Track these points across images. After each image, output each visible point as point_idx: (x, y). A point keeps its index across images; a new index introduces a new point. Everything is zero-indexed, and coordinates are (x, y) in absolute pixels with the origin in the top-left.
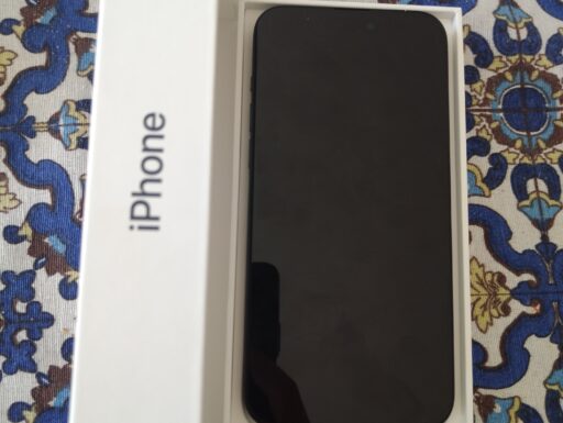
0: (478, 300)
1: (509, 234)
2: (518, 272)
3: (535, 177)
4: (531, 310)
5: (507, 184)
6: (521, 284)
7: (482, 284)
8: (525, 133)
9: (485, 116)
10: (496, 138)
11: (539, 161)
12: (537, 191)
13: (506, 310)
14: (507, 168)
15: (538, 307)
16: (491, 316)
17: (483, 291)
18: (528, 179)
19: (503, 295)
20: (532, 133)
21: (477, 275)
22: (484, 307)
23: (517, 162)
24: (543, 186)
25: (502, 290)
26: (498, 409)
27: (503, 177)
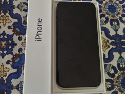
0: (103, 45)
1: (109, 32)
2: (111, 39)
3: (114, 21)
4: (114, 47)
5: (109, 23)
6: (112, 42)
7: (104, 42)
8: (112, 13)
10: (107, 14)
11: (115, 18)
12: (115, 24)
13: (109, 47)
15: (115, 46)
16: (106, 48)
17: (104, 43)
18: (113, 22)
19: (108, 44)
20: (114, 13)
21: (103, 40)
22: (105, 46)
23: (111, 18)
24: (116, 23)
25: (108, 43)
26: (108, 67)
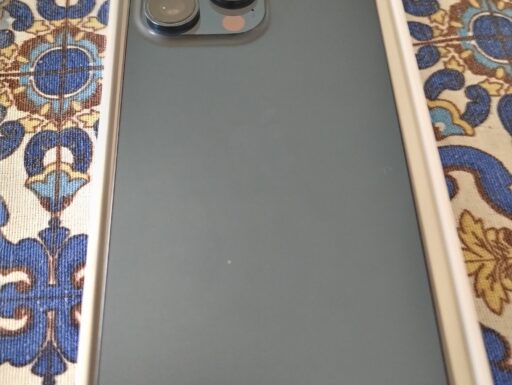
9: (452, 46)
14: (490, 101)
27: (488, 112)
